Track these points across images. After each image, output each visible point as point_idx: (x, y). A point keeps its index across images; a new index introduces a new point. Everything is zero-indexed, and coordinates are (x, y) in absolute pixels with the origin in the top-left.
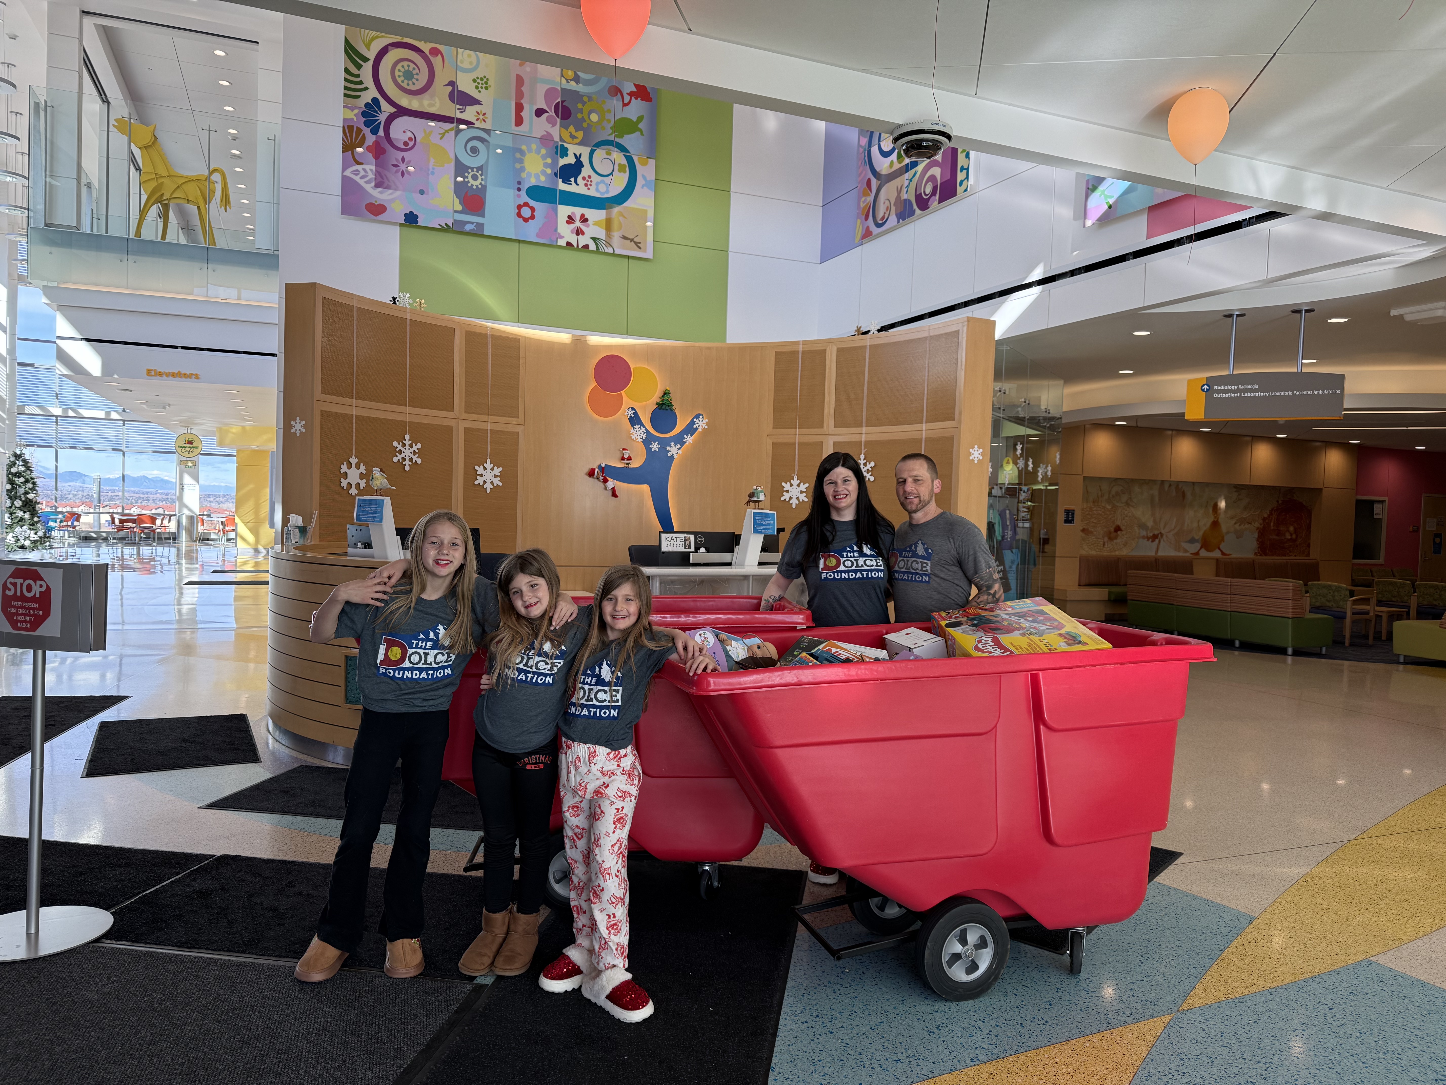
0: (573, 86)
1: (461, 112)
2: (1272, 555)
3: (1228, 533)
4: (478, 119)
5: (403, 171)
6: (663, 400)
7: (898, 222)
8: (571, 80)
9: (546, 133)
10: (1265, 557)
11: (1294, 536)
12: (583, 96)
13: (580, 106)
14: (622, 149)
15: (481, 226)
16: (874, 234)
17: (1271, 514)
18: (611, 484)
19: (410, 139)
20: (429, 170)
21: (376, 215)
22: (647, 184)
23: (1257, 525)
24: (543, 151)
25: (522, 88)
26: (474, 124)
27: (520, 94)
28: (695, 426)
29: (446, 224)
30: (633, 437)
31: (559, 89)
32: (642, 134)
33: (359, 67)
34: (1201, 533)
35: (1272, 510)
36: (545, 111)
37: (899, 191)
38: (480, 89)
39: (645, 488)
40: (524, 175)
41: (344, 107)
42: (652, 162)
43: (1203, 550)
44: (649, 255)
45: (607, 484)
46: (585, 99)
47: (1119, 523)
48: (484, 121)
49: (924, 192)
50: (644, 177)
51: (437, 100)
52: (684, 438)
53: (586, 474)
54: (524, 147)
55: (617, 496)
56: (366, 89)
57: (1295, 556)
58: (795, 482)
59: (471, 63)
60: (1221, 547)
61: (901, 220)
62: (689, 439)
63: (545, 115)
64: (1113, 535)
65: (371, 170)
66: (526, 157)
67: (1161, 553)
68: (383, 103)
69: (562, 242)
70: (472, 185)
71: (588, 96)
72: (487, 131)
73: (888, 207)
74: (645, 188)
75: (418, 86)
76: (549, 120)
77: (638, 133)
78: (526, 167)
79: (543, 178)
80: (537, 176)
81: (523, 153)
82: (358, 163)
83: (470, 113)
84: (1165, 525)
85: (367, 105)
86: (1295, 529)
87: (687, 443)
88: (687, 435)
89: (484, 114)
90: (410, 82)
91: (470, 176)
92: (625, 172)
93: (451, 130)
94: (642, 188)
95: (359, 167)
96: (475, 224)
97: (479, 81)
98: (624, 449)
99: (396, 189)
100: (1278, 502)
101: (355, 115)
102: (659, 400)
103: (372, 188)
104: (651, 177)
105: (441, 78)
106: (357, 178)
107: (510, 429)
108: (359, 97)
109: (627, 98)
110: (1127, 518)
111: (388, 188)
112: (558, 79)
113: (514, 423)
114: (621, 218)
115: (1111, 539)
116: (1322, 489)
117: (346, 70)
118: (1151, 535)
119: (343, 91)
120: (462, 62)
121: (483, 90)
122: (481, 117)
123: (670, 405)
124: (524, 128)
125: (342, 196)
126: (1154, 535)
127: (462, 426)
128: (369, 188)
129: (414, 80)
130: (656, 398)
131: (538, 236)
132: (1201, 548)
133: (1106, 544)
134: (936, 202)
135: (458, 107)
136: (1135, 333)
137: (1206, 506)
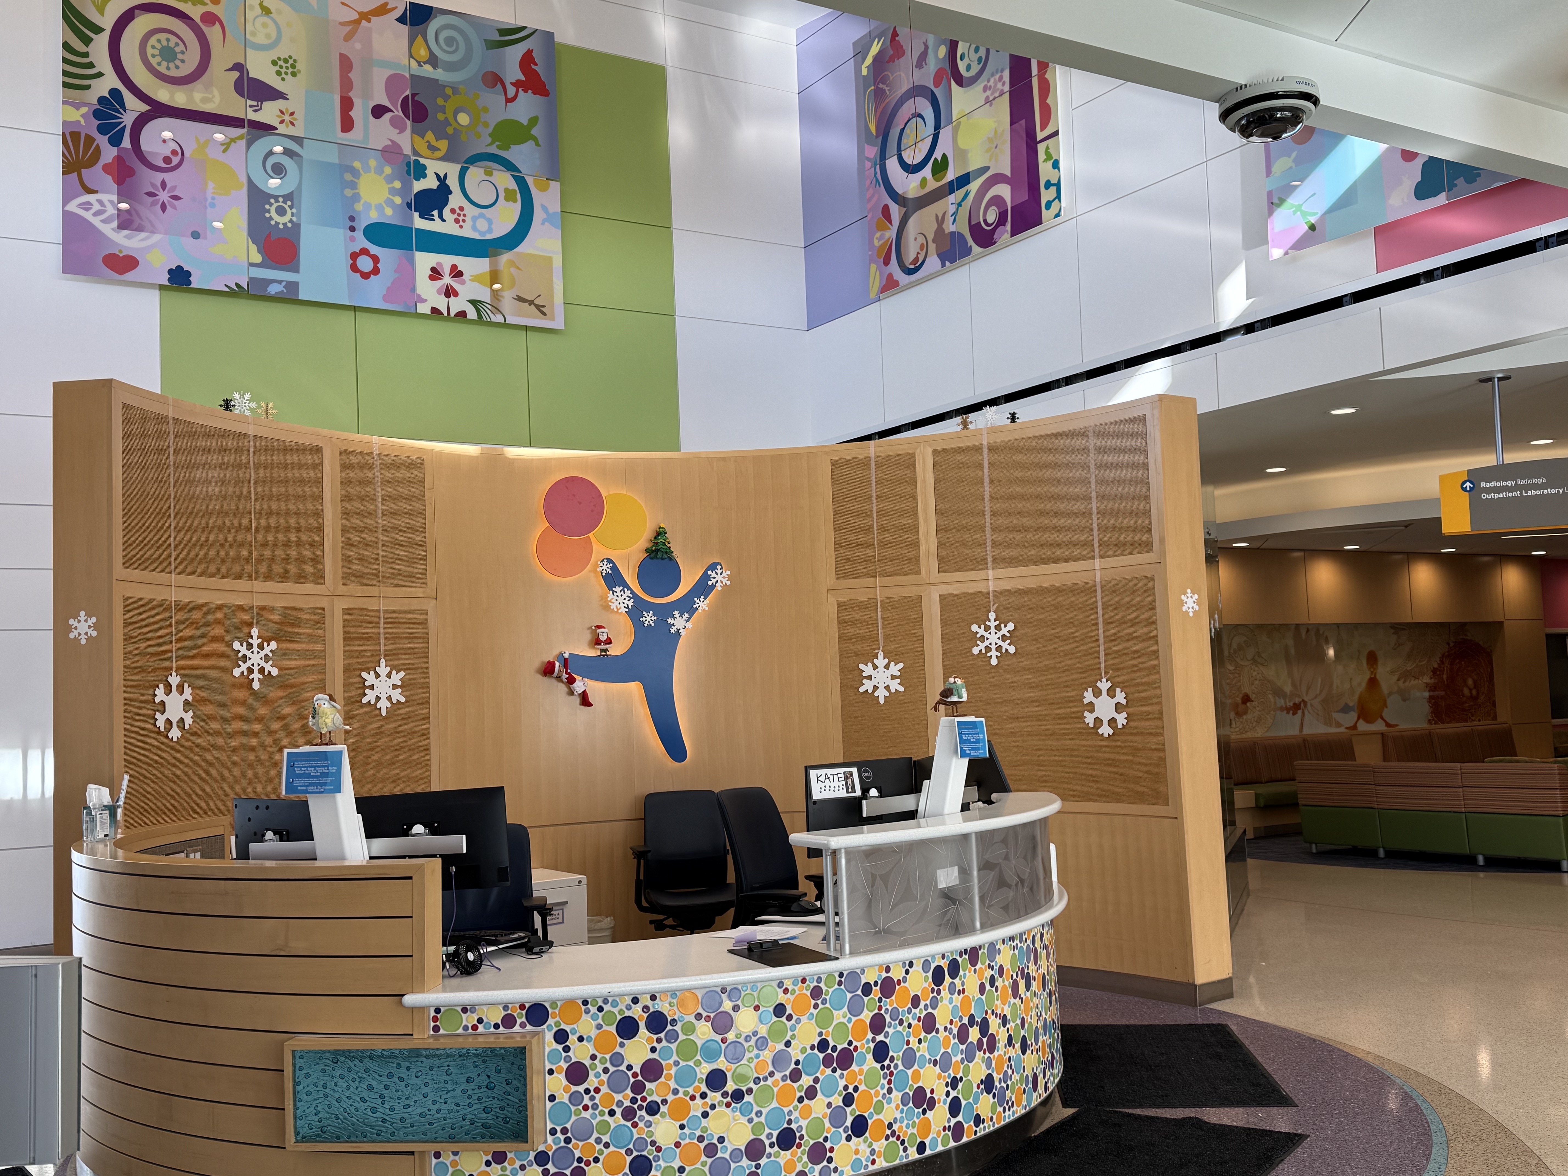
0: (428, 71)
1: (255, 111)
2: (1450, 722)
3: (1390, 694)
4: (282, 122)
5: (163, 202)
6: (656, 544)
7: (943, 265)
8: (425, 63)
9: (390, 143)
10: (1440, 726)
11: (1474, 692)
12: (445, 86)
13: (440, 101)
14: (509, 166)
15: (293, 287)
16: (901, 284)
17: (1442, 662)
18: (579, 686)
19: (174, 152)
20: (206, 200)
21: (121, 272)
22: (549, 219)
23: (1426, 679)
24: (388, 170)
25: (350, 75)
26: (276, 129)
27: (346, 84)
28: (710, 583)
29: (237, 285)
30: (613, 606)
31: (407, 75)
32: (537, 144)
33: (87, 41)
34: (1356, 697)
35: (1443, 656)
36: (388, 110)
37: (940, 221)
38: (284, 76)
39: (635, 689)
40: (359, 207)
41: (64, 103)
42: (555, 186)
43: (1361, 721)
44: (558, 323)
45: (575, 685)
46: (449, 91)
47: (1247, 690)
48: (293, 124)
49: (985, 221)
50: (544, 208)
51: (216, 92)
52: (695, 603)
53: (538, 672)
54: (357, 164)
55: (590, 705)
56: (100, 75)
57: (1479, 720)
58: (881, 661)
59: (268, 36)
60: (1384, 715)
61: (947, 263)
62: (702, 604)
63: (388, 115)
64: (1241, 708)
65: (111, 202)
66: (361, 178)
67: (1307, 731)
68: (128, 97)
69: (424, 309)
70: (277, 223)
71: (452, 88)
72: (298, 140)
73: (922, 245)
74: (546, 224)
75: (185, 70)
76: (394, 123)
77: (531, 143)
78: (362, 194)
79: (389, 211)
80: (380, 208)
81: (355, 173)
82: (90, 191)
83: (268, 113)
84: (1308, 688)
85: (101, 100)
86: (1475, 682)
87: (700, 610)
88: (699, 598)
89: (292, 114)
90: (171, 65)
91: (273, 209)
92: (515, 201)
93: (240, 138)
94: (543, 224)
95: (91, 198)
96: (284, 284)
97: (281, 63)
98: (599, 627)
99: (153, 232)
100: (1448, 644)
101: (82, 116)
102: (649, 545)
103: (113, 229)
104: (555, 207)
105: (221, 60)
106: (88, 215)
107: (415, 606)
108: (88, 87)
109: (511, 91)
110: (1257, 682)
111: (140, 229)
112: (406, 62)
113: (420, 595)
114: (513, 270)
115: (1239, 714)
116: (1502, 623)
117: (66, 46)
118: (1291, 704)
119: (61, 78)
120: (254, 34)
121: (289, 78)
122: (287, 118)
123: (669, 552)
124: (354, 136)
125: (65, 244)
126: (1294, 704)
127: (340, 605)
128: (109, 230)
129: (178, 62)
130: (643, 541)
131: (385, 299)
132: (1358, 719)
133: (1233, 722)
134: (1007, 235)
135: (250, 102)
136: (1334, 412)
137: (1358, 658)
